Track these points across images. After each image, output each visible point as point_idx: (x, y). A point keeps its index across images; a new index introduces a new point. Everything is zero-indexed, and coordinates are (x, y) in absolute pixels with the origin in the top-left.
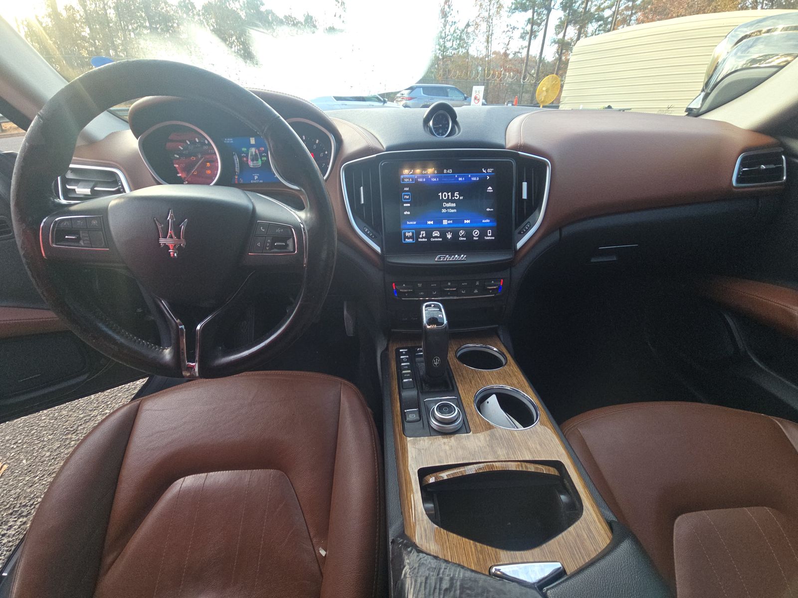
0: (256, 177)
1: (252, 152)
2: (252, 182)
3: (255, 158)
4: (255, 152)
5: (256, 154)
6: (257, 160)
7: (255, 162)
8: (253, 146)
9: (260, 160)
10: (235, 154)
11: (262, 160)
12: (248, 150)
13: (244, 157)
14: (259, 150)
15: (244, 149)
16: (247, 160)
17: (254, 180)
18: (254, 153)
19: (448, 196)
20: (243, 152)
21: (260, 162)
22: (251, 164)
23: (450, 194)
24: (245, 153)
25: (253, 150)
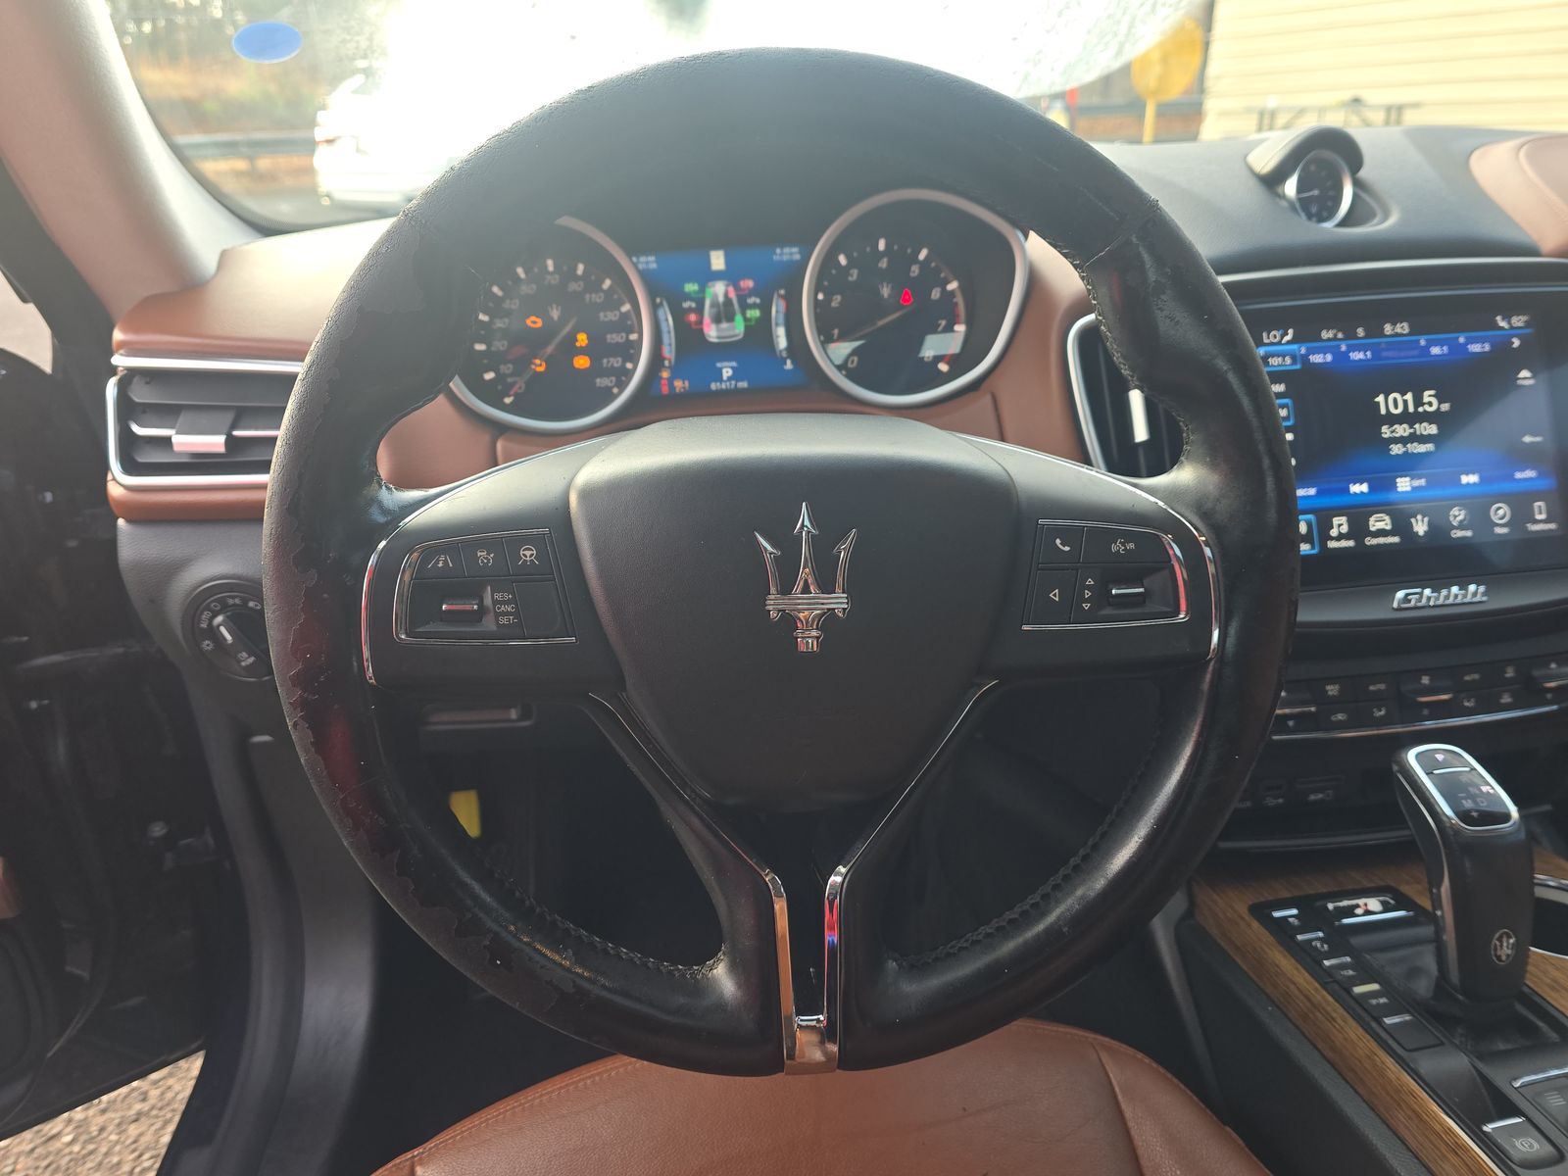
0: (727, 373)
1: (716, 296)
2: (714, 386)
3: (724, 314)
4: (726, 294)
5: (728, 302)
6: (731, 319)
7: (724, 325)
8: (718, 276)
9: (739, 319)
10: (661, 304)
11: (746, 319)
12: (702, 290)
13: (690, 310)
14: (737, 288)
15: (691, 288)
16: (700, 322)
17: (721, 380)
18: (721, 299)
19: (1405, 402)
20: (688, 297)
21: (739, 326)
22: (712, 333)
23: (1409, 396)
24: (692, 299)
25: (719, 289)
